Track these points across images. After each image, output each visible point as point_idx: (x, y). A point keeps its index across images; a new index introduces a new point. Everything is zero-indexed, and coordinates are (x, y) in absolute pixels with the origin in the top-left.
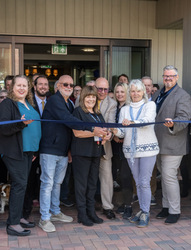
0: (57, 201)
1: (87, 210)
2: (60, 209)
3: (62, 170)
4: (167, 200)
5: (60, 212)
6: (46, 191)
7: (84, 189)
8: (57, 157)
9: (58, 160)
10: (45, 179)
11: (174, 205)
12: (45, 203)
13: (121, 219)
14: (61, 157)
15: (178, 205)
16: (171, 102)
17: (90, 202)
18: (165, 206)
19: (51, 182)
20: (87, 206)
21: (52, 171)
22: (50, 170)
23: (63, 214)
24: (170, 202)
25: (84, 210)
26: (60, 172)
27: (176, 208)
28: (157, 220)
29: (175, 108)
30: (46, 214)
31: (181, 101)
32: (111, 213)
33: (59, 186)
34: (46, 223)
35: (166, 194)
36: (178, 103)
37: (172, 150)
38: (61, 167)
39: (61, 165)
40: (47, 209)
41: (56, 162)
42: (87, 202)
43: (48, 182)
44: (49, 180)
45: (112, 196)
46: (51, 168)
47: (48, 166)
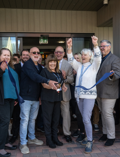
0: (32, 131)
1: (52, 137)
2: (35, 136)
3: (35, 110)
4: (106, 129)
5: (35, 138)
6: (23, 125)
7: (50, 123)
8: (31, 101)
9: (32, 104)
10: (23, 117)
11: (111, 133)
12: (23, 133)
13: (75, 142)
14: (34, 102)
15: (114, 132)
16: (108, 63)
17: (55, 131)
18: (104, 133)
19: (27, 119)
20: (52, 134)
21: (28, 111)
22: (26, 111)
23: (37, 139)
24: (108, 131)
25: (50, 137)
26: (34, 111)
27: (112, 135)
28: (99, 142)
29: (111, 67)
30: (24, 141)
31: (114, 62)
32: (69, 137)
33: (34, 121)
34: (23, 147)
35: (105, 125)
36: (113, 63)
37: (110, 95)
38: (35, 108)
39: (35, 107)
40: (24, 137)
41: (30, 105)
42: (52, 131)
43: (25, 119)
44: (25, 117)
45: (69, 127)
46: (26, 110)
47: (24, 108)
